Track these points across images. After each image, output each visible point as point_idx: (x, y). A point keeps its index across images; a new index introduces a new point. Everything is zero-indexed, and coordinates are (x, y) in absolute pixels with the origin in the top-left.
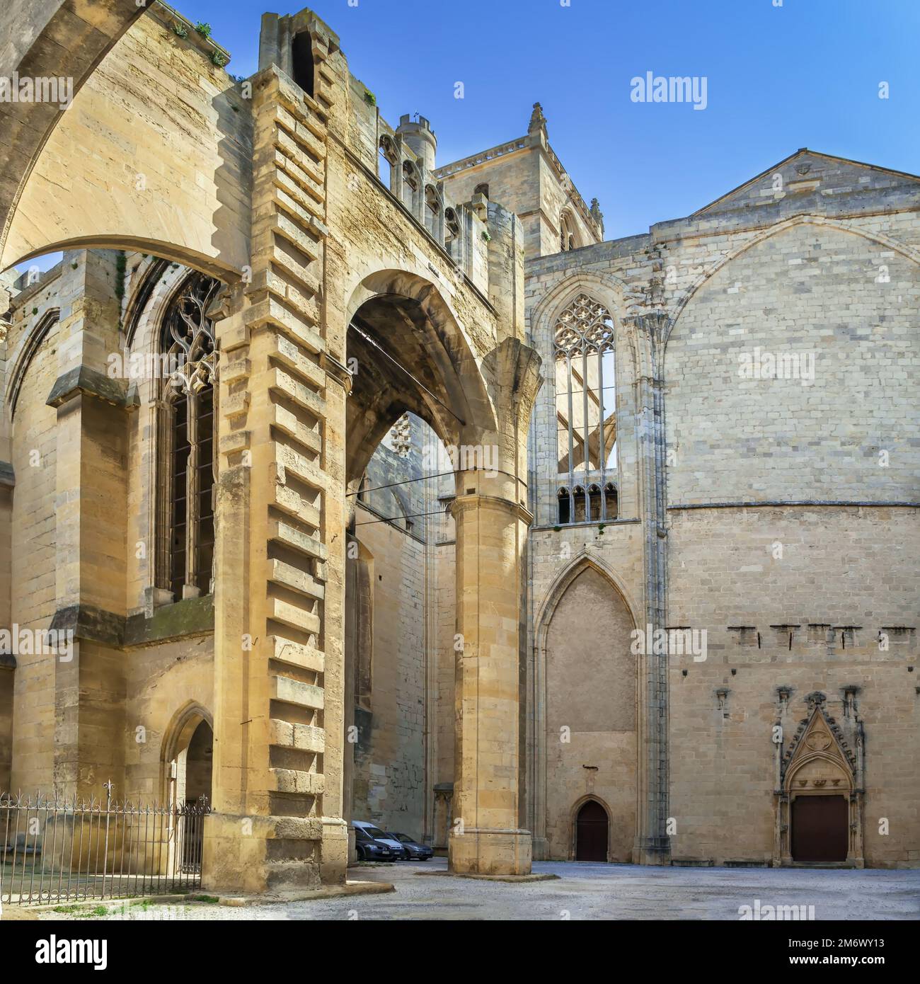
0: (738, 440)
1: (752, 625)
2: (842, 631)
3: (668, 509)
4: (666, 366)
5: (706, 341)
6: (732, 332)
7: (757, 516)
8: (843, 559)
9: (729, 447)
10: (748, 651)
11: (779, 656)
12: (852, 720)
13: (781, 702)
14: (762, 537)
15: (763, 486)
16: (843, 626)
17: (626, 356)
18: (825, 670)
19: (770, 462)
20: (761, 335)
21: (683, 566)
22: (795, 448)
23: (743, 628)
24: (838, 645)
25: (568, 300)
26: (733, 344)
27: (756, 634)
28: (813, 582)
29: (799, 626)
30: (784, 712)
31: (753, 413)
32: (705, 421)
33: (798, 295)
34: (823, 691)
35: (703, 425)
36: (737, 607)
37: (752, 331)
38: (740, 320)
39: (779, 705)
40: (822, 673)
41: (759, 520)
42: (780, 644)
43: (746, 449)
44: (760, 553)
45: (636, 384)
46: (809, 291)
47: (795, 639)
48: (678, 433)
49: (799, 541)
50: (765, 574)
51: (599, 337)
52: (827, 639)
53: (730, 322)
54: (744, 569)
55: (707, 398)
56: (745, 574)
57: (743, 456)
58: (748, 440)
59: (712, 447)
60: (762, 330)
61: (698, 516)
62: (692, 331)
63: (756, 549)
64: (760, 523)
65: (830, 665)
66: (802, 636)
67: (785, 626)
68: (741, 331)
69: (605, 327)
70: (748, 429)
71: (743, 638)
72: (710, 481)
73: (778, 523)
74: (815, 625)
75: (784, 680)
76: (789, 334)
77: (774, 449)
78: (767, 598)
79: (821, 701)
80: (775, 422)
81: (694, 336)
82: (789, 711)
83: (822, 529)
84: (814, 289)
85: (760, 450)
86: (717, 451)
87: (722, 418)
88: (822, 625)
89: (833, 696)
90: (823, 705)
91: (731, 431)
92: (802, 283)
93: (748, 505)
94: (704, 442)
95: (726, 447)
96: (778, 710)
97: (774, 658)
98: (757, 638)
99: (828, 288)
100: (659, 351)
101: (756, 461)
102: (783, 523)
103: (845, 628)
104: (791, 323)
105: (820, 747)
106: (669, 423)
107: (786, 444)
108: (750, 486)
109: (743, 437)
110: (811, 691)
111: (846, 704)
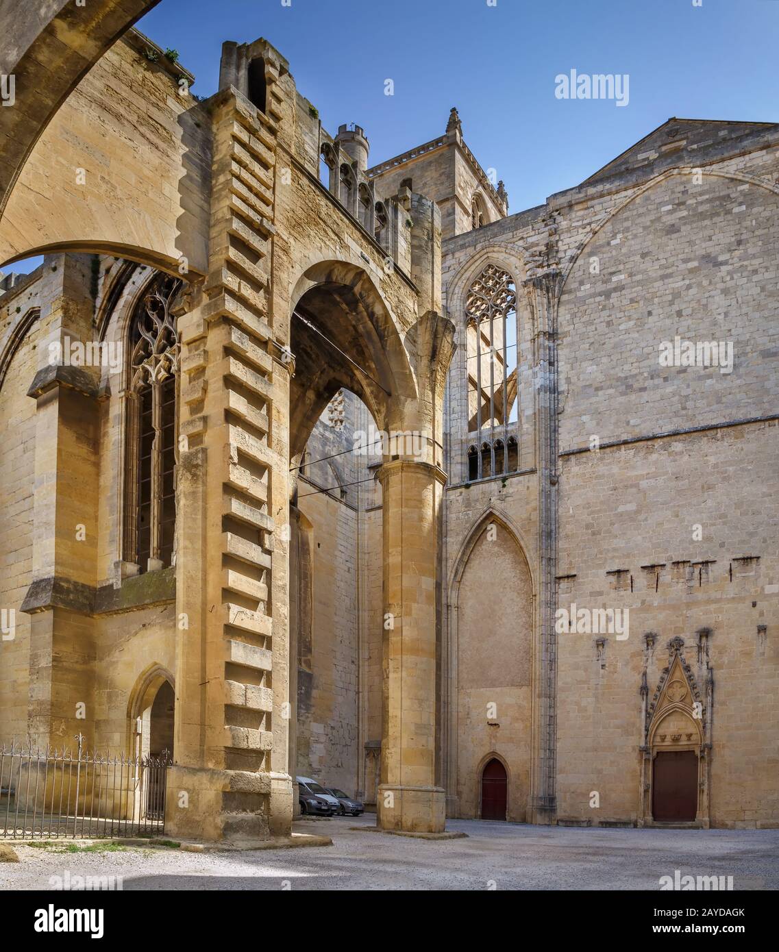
0: (619, 379)
1: (626, 568)
2: (700, 566)
3: (559, 456)
4: (559, 319)
5: (592, 290)
6: (614, 279)
7: (632, 452)
8: (703, 487)
9: (611, 387)
10: (622, 596)
11: (648, 599)
12: (705, 667)
13: (648, 649)
14: (636, 473)
15: (639, 421)
16: (701, 560)
17: (526, 314)
18: (685, 612)
19: (645, 396)
20: (639, 277)
21: (571, 512)
22: (666, 379)
23: (619, 572)
24: (695, 583)
25: (478, 271)
26: (615, 290)
27: (630, 578)
28: (677, 516)
29: (664, 565)
30: (650, 660)
31: (631, 351)
32: (592, 365)
33: (669, 236)
34: (682, 636)
35: (589, 369)
36: (615, 550)
37: (631, 275)
38: (621, 267)
39: (646, 652)
40: (682, 615)
41: (634, 457)
42: (649, 587)
43: (624, 387)
44: (634, 490)
45: (534, 339)
46: (679, 231)
47: (661, 579)
48: (568, 380)
49: (667, 473)
50: (638, 512)
51: (503, 300)
52: (687, 576)
53: (614, 269)
54: (621, 509)
55: (593, 343)
56: (621, 515)
57: (623, 394)
58: (626, 378)
59: (597, 389)
60: (639, 272)
61: (584, 460)
62: (582, 283)
63: (632, 486)
64: (635, 460)
65: (689, 605)
66: (666, 576)
67: (653, 567)
68: (622, 277)
69: (509, 291)
70: (626, 367)
71: (618, 582)
72: (594, 422)
73: (650, 457)
74: (678, 563)
75: (650, 626)
76: (660, 273)
77: (649, 383)
78: (639, 537)
79: (680, 646)
80: (650, 356)
81: (582, 288)
82: (654, 658)
83: (686, 458)
84: (683, 228)
85: (636, 386)
86: (600, 393)
87: (605, 360)
88: (684, 562)
89: (690, 641)
90: (681, 651)
91: (612, 372)
92: (673, 225)
93: (625, 443)
94: (590, 386)
95: (608, 388)
96: (645, 658)
97: (643, 602)
98: (630, 581)
99: (694, 225)
100: (554, 306)
101: (633, 397)
102: (654, 456)
103: (702, 563)
104: (663, 262)
105: (677, 698)
106: (562, 372)
107: (659, 376)
108: (628, 423)
109: (623, 375)
110: (672, 636)
111: (700, 648)
